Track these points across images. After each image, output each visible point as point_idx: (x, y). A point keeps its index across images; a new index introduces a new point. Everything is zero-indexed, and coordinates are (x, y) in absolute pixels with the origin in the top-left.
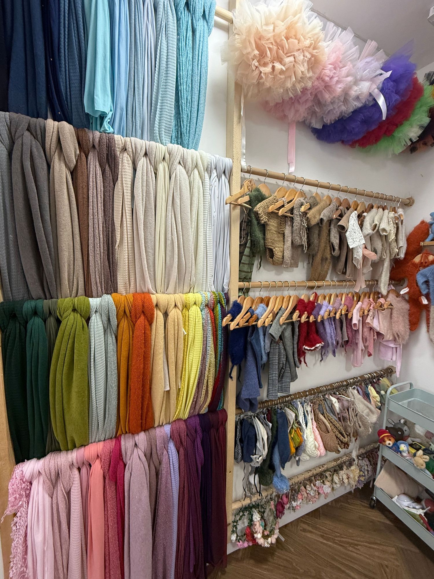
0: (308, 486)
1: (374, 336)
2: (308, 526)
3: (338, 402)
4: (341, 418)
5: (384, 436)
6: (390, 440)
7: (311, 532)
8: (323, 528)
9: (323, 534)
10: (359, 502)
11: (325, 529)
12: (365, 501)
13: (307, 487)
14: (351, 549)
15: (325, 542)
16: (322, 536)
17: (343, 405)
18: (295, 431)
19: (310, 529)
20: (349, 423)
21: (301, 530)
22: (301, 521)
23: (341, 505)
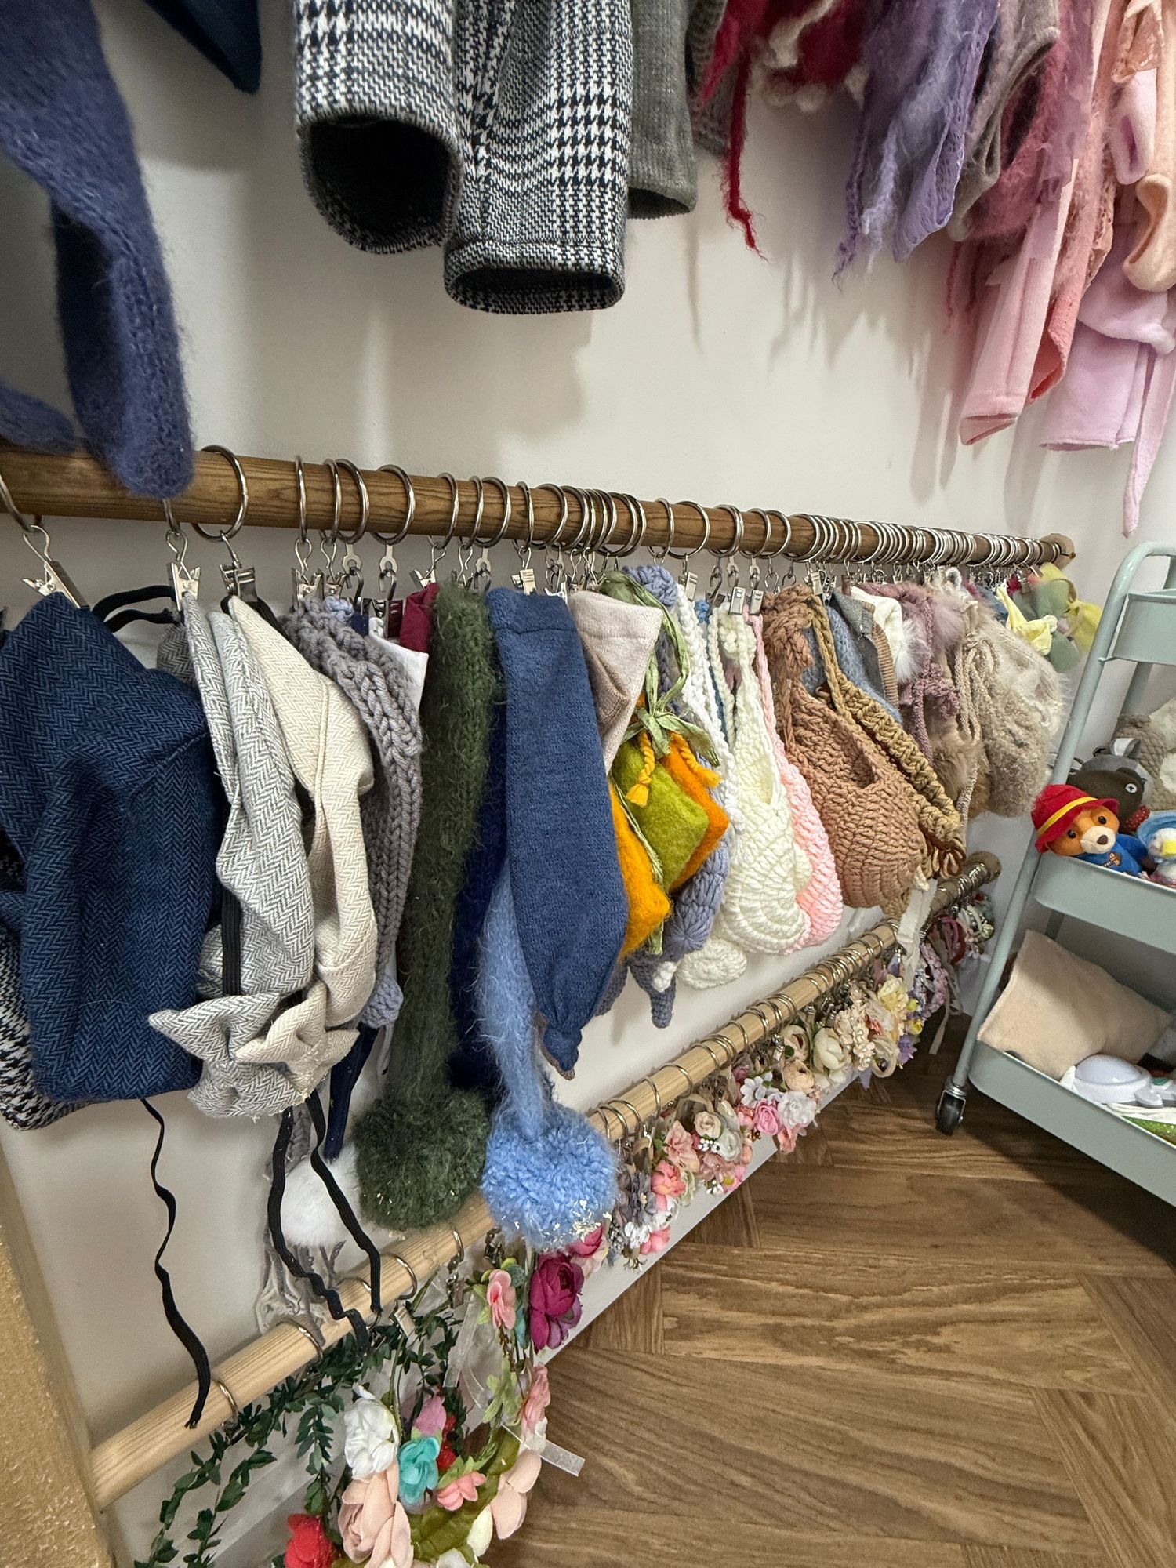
0: (701, 1118)
1: (1098, 235)
2: (703, 1295)
3: (906, 615)
4: (919, 711)
5: (1077, 810)
6: (1103, 822)
7: (714, 1327)
8: (774, 1286)
9: (772, 1321)
10: (890, 1122)
11: (781, 1289)
12: (916, 1112)
13: (697, 1123)
14: (912, 1357)
15: (790, 1360)
16: (774, 1334)
17: (933, 630)
18: (662, 760)
19: (711, 1310)
20: (955, 733)
21: (669, 1334)
22: (665, 1278)
23: (829, 1150)
